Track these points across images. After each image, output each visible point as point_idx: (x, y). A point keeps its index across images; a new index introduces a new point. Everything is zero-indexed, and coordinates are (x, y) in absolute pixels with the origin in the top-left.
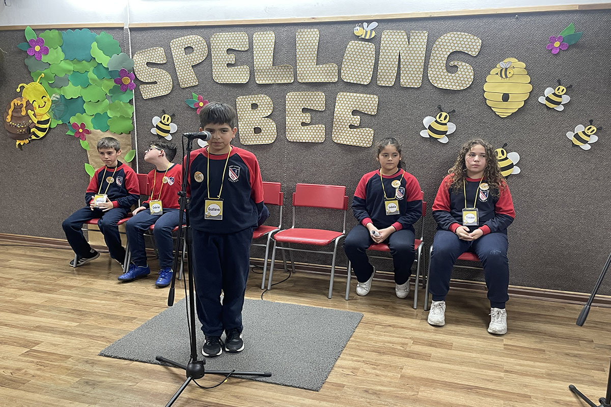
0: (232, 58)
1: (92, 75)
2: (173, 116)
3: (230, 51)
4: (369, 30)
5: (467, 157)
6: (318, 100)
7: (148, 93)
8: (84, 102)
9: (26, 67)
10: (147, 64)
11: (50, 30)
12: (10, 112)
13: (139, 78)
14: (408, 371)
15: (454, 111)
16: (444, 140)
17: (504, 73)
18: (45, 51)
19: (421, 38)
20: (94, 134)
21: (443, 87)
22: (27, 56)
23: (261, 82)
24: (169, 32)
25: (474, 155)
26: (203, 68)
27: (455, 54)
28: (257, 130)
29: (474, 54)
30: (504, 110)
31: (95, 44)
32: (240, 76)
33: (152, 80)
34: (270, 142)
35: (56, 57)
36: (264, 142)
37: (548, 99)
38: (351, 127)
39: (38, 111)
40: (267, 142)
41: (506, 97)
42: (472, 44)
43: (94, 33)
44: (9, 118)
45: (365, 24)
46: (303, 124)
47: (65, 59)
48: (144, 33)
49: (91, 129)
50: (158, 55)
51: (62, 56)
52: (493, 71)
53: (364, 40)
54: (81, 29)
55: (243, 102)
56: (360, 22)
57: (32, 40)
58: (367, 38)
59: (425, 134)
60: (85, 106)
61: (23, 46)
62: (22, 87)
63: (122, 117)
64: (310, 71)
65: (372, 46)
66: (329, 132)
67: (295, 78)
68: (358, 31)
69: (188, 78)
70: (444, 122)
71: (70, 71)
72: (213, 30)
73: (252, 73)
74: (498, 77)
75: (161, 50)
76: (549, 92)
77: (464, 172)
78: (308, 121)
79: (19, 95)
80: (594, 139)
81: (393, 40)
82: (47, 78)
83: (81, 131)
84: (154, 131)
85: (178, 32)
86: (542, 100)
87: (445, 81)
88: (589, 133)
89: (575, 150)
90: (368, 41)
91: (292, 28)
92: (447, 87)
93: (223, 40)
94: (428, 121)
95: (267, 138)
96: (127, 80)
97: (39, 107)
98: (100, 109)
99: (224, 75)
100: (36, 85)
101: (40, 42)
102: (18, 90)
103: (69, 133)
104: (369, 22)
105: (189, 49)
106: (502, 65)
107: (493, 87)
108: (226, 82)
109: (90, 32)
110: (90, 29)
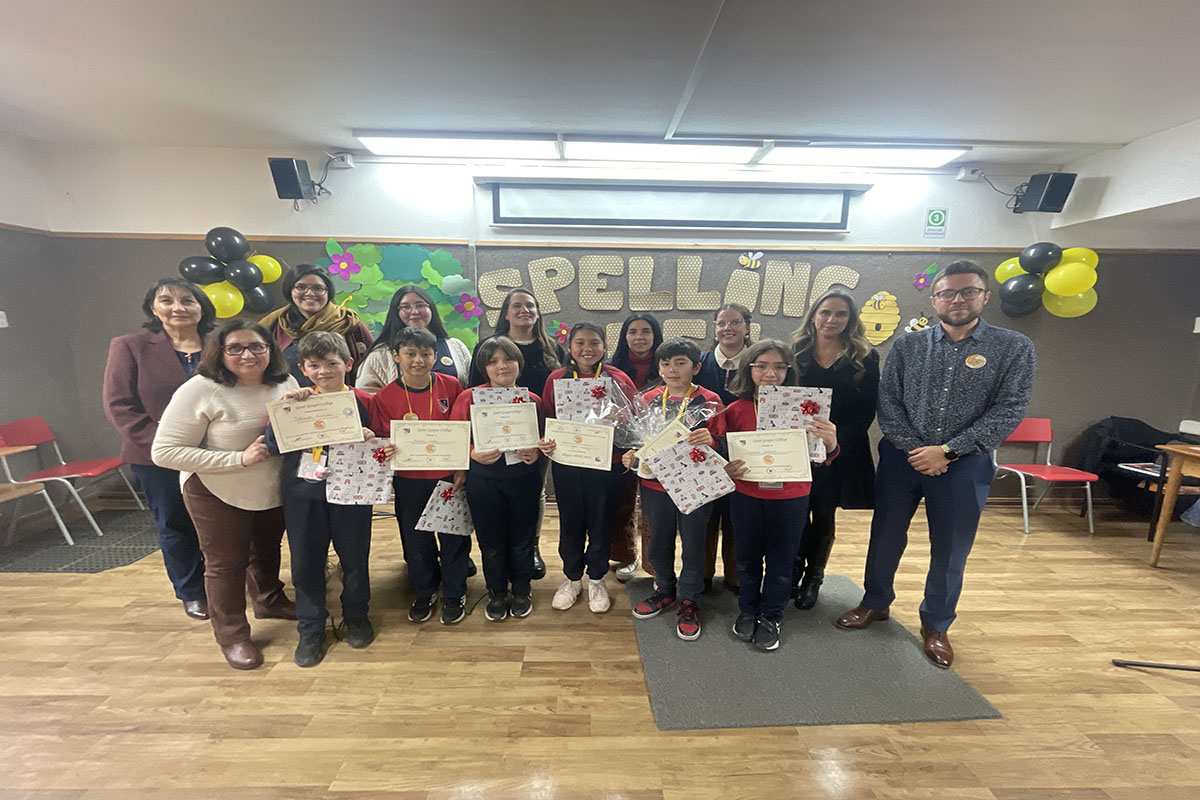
0: (603, 284)
3: (601, 275)
4: (754, 259)
6: (699, 328)
10: (498, 287)
11: (364, 243)
13: (486, 303)
18: (356, 269)
19: (804, 270)
23: (636, 309)
24: (527, 253)
26: (568, 294)
29: (852, 287)
30: (877, 339)
31: (427, 264)
32: (613, 302)
35: (370, 277)
37: (913, 329)
41: (878, 327)
42: (851, 278)
43: (426, 250)
45: (750, 254)
47: (384, 279)
48: (494, 252)
50: (512, 277)
51: (380, 275)
52: (868, 303)
53: (749, 269)
54: (408, 244)
55: (614, 330)
56: (745, 252)
57: (335, 256)
58: (752, 267)
64: (691, 299)
65: (757, 275)
68: (743, 259)
69: (548, 303)
72: (582, 252)
73: (626, 300)
74: (872, 308)
75: (516, 272)
76: (913, 322)
81: (777, 271)
82: (356, 301)
85: (538, 253)
86: (908, 329)
90: (752, 270)
91: (673, 254)
93: (593, 265)
96: (470, 306)
99: (591, 300)
101: (348, 258)
104: (754, 252)
105: (551, 272)
106: (876, 297)
107: (868, 318)
108: (595, 308)
109: (420, 249)
110: (421, 244)
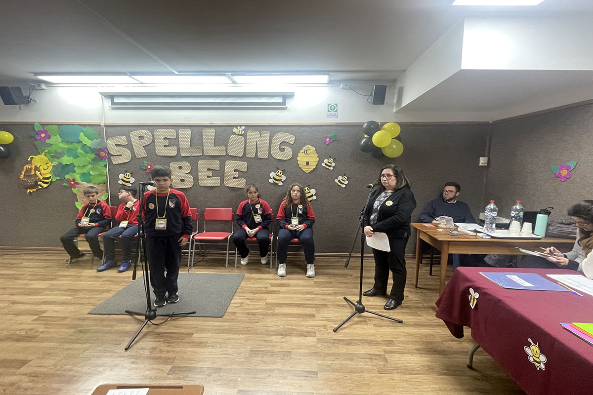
0: (167, 143)
1: (80, 151)
2: (132, 174)
3: (165, 139)
4: (241, 130)
5: (291, 192)
6: (216, 164)
7: (116, 161)
8: (75, 166)
9: (35, 146)
10: (116, 145)
11: (52, 125)
12: (23, 173)
13: (111, 153)
14: (269, 301)
15: (284, 170)
16: (281, 184)
17: (306, 152)
18: (49, 137)
19: (267, 135)
20: (82, 185)
21: (278, 158)
22: (36, 140)
23: (184, 155)
24: (129, 128)
25: (295, 191)
26: (150, 147)
27: (283, 143)
28: (182, 180)
29: (292, 143)
30: (307, 170)
31: (82, 134)
32: (172, 152)
33: (119, 154)
34: (190, 186)
35: (56, 141)
36: (186, 187)
37: (326, 164)
38: (234, 178)
39: (43, 172)
40: (188, 187)
41: (307, 163)
42: (291, 139)
43: (81, 127)
44: (22, 176)
45: (239, 127)
46: (208, 177)
47: (62, 142)
48: (113, 128)
49: (80, 182)
50: (123, 140)
51: (60, 140)
52: (301, 151)
53: (238, 135)
54: (73, 125)
55: (174, 166)
56: (236, 126)
57: (39, 131)
59: (271, 181)
60: (75, 169)
61: (33, 134)
62: (32, 158)
63: (100, 175)
64: (211, 149)
65: (243, 138)
66: (222, 181)
67: (203, 153)
68: (235, 130)
69: (141, 152)
70: (281, 175)
71: (65, 148)
72: (155, 128)
73: (179, 150)
74: (303, 154)
75: (124, 138)
76: (326, 161)
77: (291, 200)
78: (211, 175)
79: (30, 163)
80: (346, 182)
81: (253, 136)
82: (49, 152)
83: (72, 183)
84: (120, 182)
85: (133, 129)
86: (323, 165)
87: (279, 156)
88: (344, 179)
89: (339, 187)
90: (240, 135)
91: (201, 128)
92: (280, 158)
94: (272, 174)
95: (188, 185)
96: (103, 154)
97: (44, 169)
98: (85, 170)
99: (162, 151)
100: (42, 156)
101: (45, 132)
102: (29, 159)
103: (65, 184)
104: (241, 126)
105: (141, 137)
106: (305, 148)
107: (302, 159)
108: (164, 155)
109: (78, 127)
110: (79, 125)
